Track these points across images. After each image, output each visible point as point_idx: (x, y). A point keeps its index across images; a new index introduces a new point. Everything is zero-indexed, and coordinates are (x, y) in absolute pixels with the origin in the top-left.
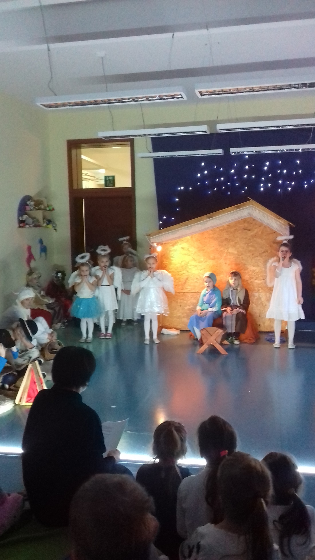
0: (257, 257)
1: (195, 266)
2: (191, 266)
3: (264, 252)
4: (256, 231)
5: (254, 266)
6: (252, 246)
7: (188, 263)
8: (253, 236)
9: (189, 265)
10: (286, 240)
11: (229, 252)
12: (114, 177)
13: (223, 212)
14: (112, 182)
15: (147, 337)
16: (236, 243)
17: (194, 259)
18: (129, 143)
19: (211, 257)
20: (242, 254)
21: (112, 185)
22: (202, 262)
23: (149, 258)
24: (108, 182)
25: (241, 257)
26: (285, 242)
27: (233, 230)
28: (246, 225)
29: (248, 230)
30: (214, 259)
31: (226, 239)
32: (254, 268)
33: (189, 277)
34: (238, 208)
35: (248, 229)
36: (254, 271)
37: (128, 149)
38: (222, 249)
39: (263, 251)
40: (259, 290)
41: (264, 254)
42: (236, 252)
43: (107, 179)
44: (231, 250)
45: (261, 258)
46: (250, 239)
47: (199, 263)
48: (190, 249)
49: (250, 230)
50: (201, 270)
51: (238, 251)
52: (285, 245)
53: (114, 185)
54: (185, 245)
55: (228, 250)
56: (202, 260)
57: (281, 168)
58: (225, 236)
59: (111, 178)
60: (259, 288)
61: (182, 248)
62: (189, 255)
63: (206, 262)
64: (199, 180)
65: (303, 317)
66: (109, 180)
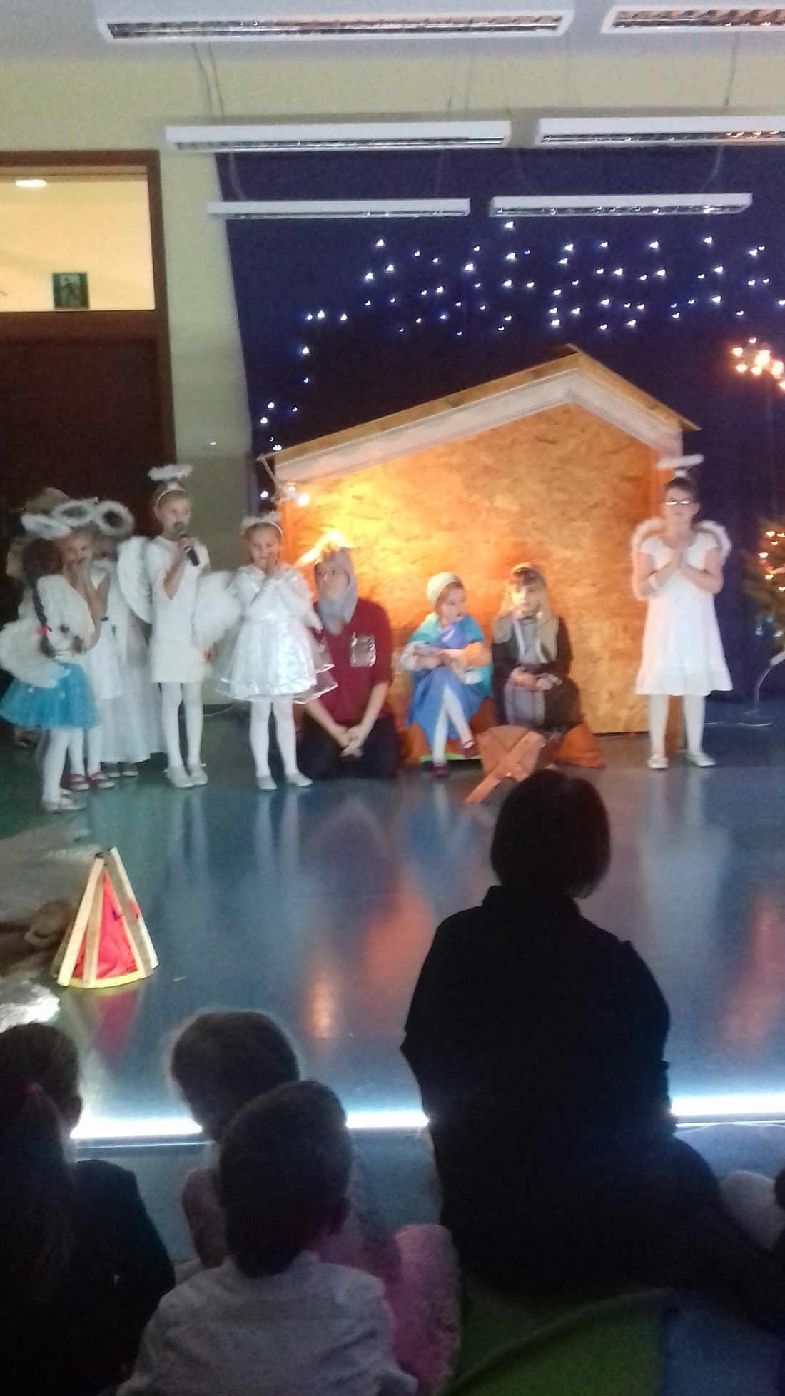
0: (574, 520)
1: (397, 552)
2: (383, 550)
3: (596, 505)
4: (572, 444)
5: (566, 547)
6: (562, 489)
7: (376, 542)
8: (566, 461)
9: (377, 547)
10: (681, 468)
11: (496, 509)
12: (83, 277)
13: (496, 389)
14: (77, 292)
15: (263, 769)
16: (516, 480)
17: (392, 531)
18: (143, 168)
19: (445, 521)
20: (533, 513)
21: (77, 302)
22: (416, 537)
23: (255, 527)
24: (64, 294)
25: (529, 521)
26: (681, 474)
27: (506, 441)
28: (543, 426)
29: (550, 442)
30: (451, 528)
31: (487, 470)
32: (568, 554)
33: (379, 584)
34: (537, 375)
35: (550, 438)
36: (566, 562)
37: (139, 189)
38: (475, 498)
39: (592, 503)
40: (581, 616)
41: (596, 512)
42: (515, 508)
43: (63, 283)
44: (502, 502)
45: (587, 524)
46: (553, 469)
47: (409, 540)
48: (382, 502)
49: (553, 442)
50: (413, 563)
51: (521, 505)
52: (678, 483)
53: (84, 301)
54: (363, 488)
55: (492, 502)
56: (417, 532)
57: (608, 261)
58: (486, 459)
59: (76, 281)
60: (584, 612)
61: (356, 497)
62: (377, 519)
63: (428, 537)
64: (369, 291)
65: (725, 685)
66: (69, 286)
